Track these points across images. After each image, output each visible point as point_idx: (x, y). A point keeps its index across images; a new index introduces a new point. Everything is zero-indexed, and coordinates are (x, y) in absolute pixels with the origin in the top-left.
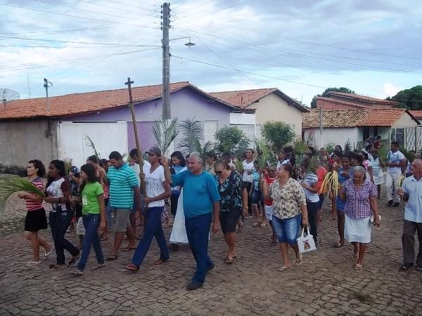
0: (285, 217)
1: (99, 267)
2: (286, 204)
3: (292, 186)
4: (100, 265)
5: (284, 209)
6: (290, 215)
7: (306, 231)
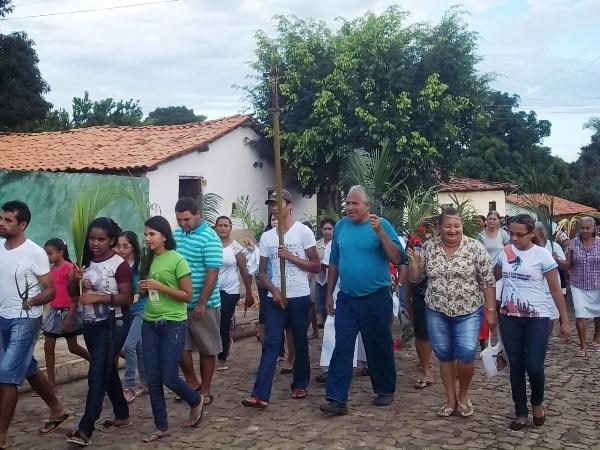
0: (461, 313)
1: (160, 437)
2: (464, 286)
3: (472, 250)
4: (160, 433)
5: (460, 297)
6: (469, 308)
7: (494, 336)
